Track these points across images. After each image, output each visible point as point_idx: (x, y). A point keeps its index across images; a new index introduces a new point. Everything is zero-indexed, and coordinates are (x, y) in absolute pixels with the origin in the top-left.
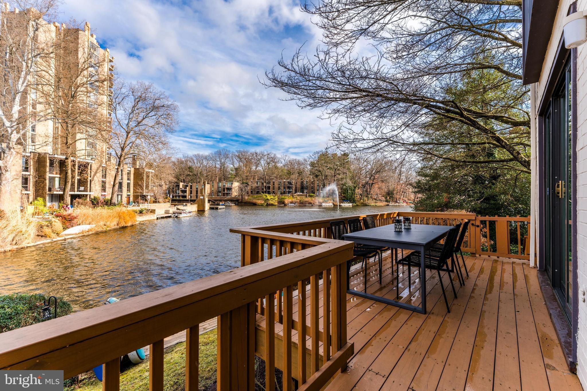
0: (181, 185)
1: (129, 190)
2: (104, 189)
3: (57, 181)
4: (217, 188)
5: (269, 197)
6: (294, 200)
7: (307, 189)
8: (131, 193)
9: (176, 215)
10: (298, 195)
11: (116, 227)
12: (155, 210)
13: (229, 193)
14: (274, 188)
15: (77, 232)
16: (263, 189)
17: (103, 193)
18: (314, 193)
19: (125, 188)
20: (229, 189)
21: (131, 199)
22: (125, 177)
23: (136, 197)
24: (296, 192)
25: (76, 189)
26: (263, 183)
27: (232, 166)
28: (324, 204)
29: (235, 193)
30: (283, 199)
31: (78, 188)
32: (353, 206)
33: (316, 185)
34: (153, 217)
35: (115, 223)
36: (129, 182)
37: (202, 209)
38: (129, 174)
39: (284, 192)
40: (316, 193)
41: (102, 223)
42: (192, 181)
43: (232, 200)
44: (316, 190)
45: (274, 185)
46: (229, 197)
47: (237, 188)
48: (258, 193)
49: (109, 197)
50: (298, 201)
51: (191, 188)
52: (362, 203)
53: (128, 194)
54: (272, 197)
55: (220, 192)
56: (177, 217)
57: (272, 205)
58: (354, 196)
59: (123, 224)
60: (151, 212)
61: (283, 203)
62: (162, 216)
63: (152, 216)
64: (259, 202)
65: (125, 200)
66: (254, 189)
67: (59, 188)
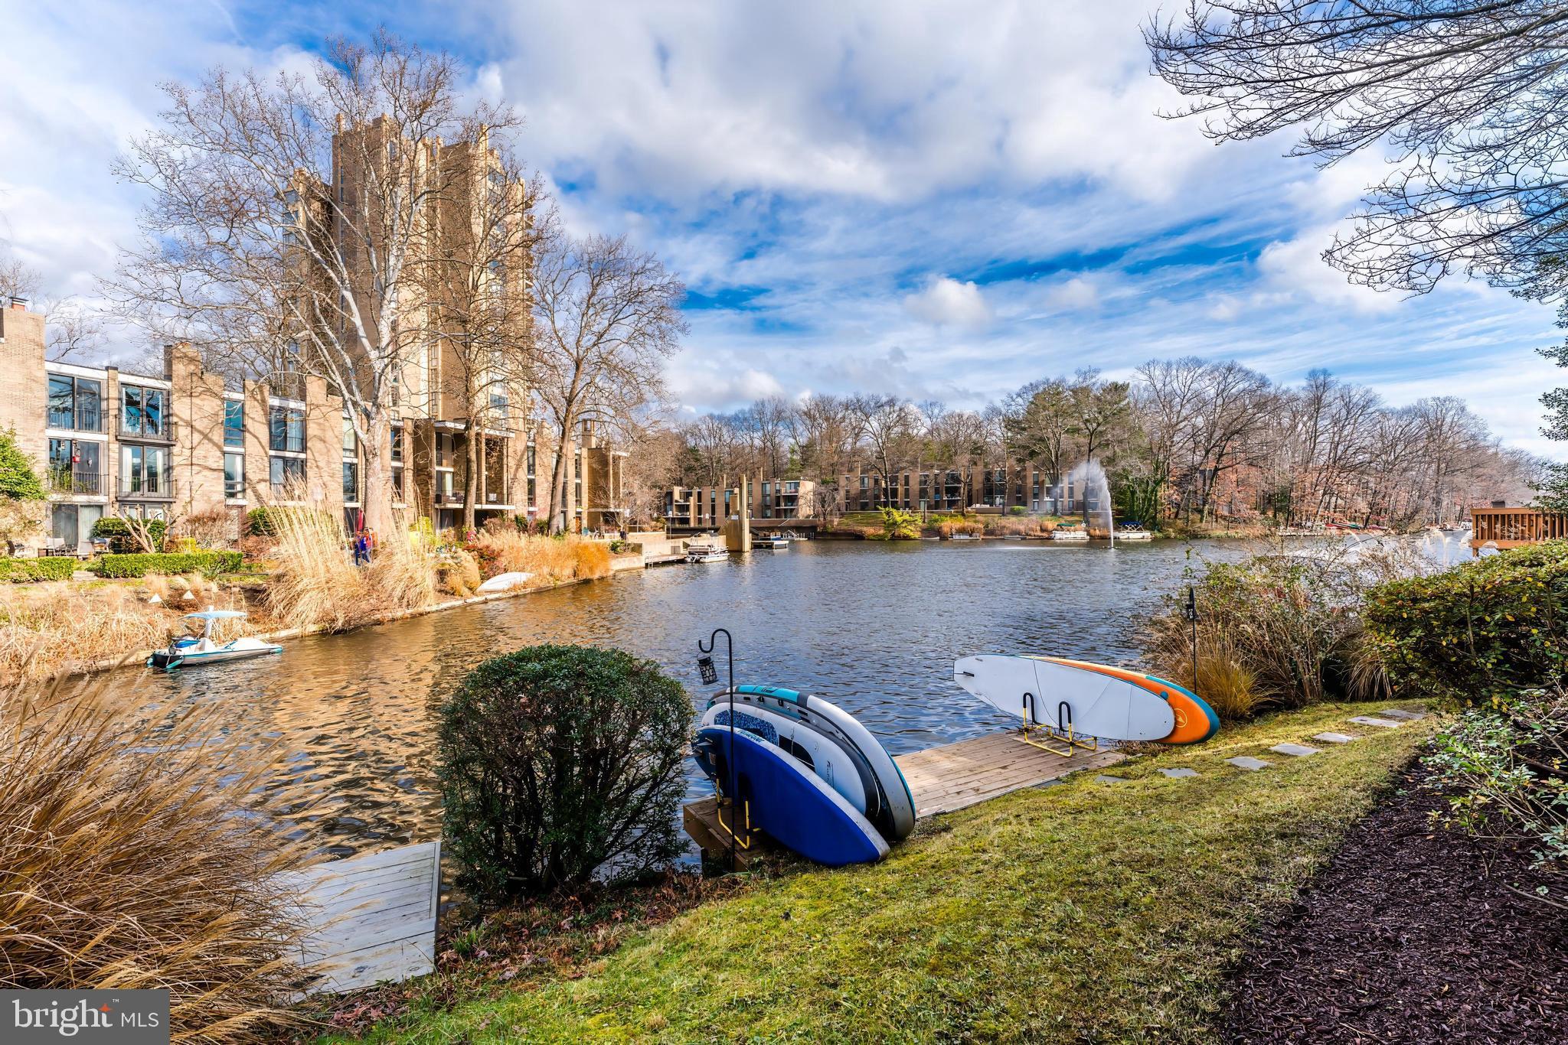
0: (677, 491)
1: (579, 502)
2: (532, 501)
3: (448, 478)
4: (760, 497)
5: (898, 516)
6: (969, 524)
7: (1002, 492)
8: (585, 508)
9: (696, 557)
10: (979, 512)
11: (573, 580)
12: (640, 546)
13: (792, 510)
14: (907, 495)
15: (506, 588)
16: (877, 497)
17: (531, 509)
18: (1025, 504)
19: (571, 498)
20: (792, 499)
21: (585, 523)
22: (571, 471)
23: (593, 518)
24: (970, 504)
25: (484, 498)
26: (876, 481)
27: (792, 440)
28: (1058, 535)
29: (805, 510)
30: (936, 521)
31: (487, 496)
32: (1155, 540)
33: (1030, 481)
34: (636, 562)
35: (568, 571)
36: (579, 481)
37: (736, 548)
38: (578, 464)
39: (937, 502)
40: (1030, 504)
41: (546, 570)
42: (699, 482)
43: (799, 529)
44: (1030, 495)
45: (907, 484)
46: (789, 521)
47: (810, 496)
48: (864, 506)
49: (544, 517)
50: (981, 526)
51: (700, 500)
52: (1182, 531)
53: (579, 510)
54: (907, 517)
55: (768, 507)
56: (698, 562)
57: (907, 538)
58: (1155, 510)
59: (585, 574)
60: (633, 550)
61: (938, 532)
62: (656, 560)
63: (635, 559)
64: (869, 531)
65: (573, 524)
66: (855, 499)
67: (454, 495)
